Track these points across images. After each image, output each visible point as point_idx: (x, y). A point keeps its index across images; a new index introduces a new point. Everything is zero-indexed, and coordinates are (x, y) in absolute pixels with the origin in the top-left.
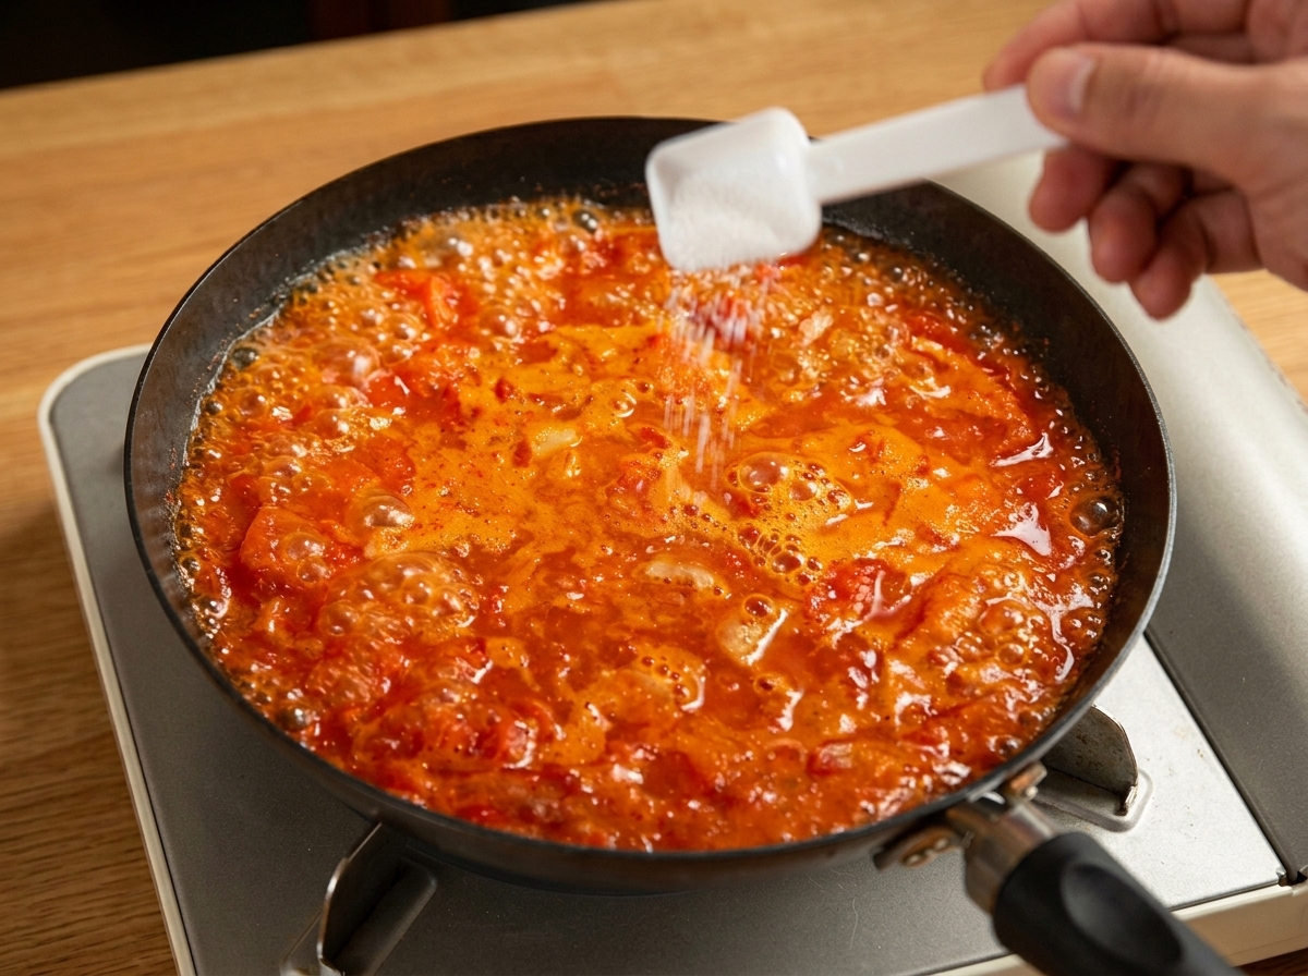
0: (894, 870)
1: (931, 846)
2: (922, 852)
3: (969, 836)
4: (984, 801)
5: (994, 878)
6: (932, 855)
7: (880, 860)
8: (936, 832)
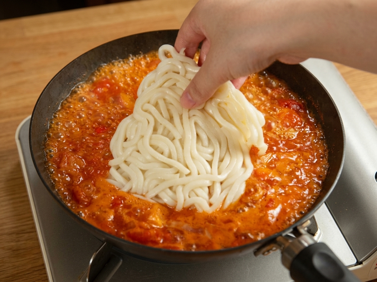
0: (260, 256)
1: (271, 249)
2: (268, 251)
3: (283, 246)
4: (287, 236)
5: (290, 258)
6: (271, 252)
7: (256, 253)
8: (272, 245)
